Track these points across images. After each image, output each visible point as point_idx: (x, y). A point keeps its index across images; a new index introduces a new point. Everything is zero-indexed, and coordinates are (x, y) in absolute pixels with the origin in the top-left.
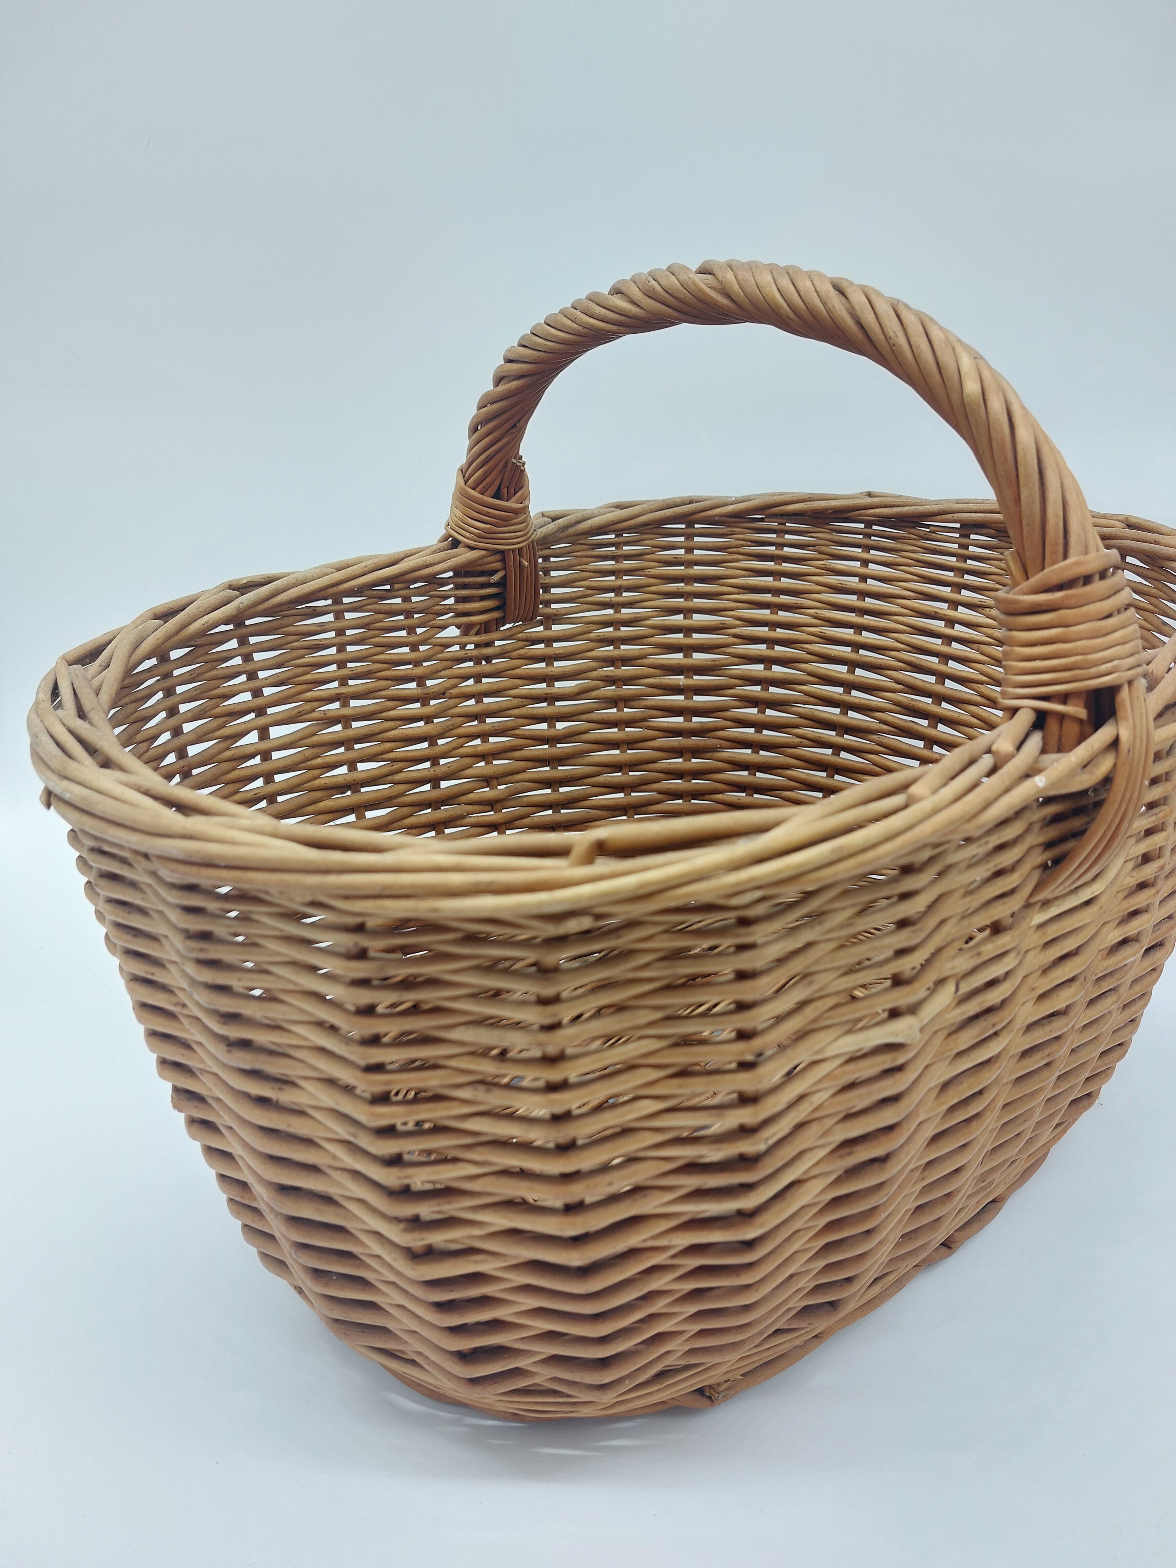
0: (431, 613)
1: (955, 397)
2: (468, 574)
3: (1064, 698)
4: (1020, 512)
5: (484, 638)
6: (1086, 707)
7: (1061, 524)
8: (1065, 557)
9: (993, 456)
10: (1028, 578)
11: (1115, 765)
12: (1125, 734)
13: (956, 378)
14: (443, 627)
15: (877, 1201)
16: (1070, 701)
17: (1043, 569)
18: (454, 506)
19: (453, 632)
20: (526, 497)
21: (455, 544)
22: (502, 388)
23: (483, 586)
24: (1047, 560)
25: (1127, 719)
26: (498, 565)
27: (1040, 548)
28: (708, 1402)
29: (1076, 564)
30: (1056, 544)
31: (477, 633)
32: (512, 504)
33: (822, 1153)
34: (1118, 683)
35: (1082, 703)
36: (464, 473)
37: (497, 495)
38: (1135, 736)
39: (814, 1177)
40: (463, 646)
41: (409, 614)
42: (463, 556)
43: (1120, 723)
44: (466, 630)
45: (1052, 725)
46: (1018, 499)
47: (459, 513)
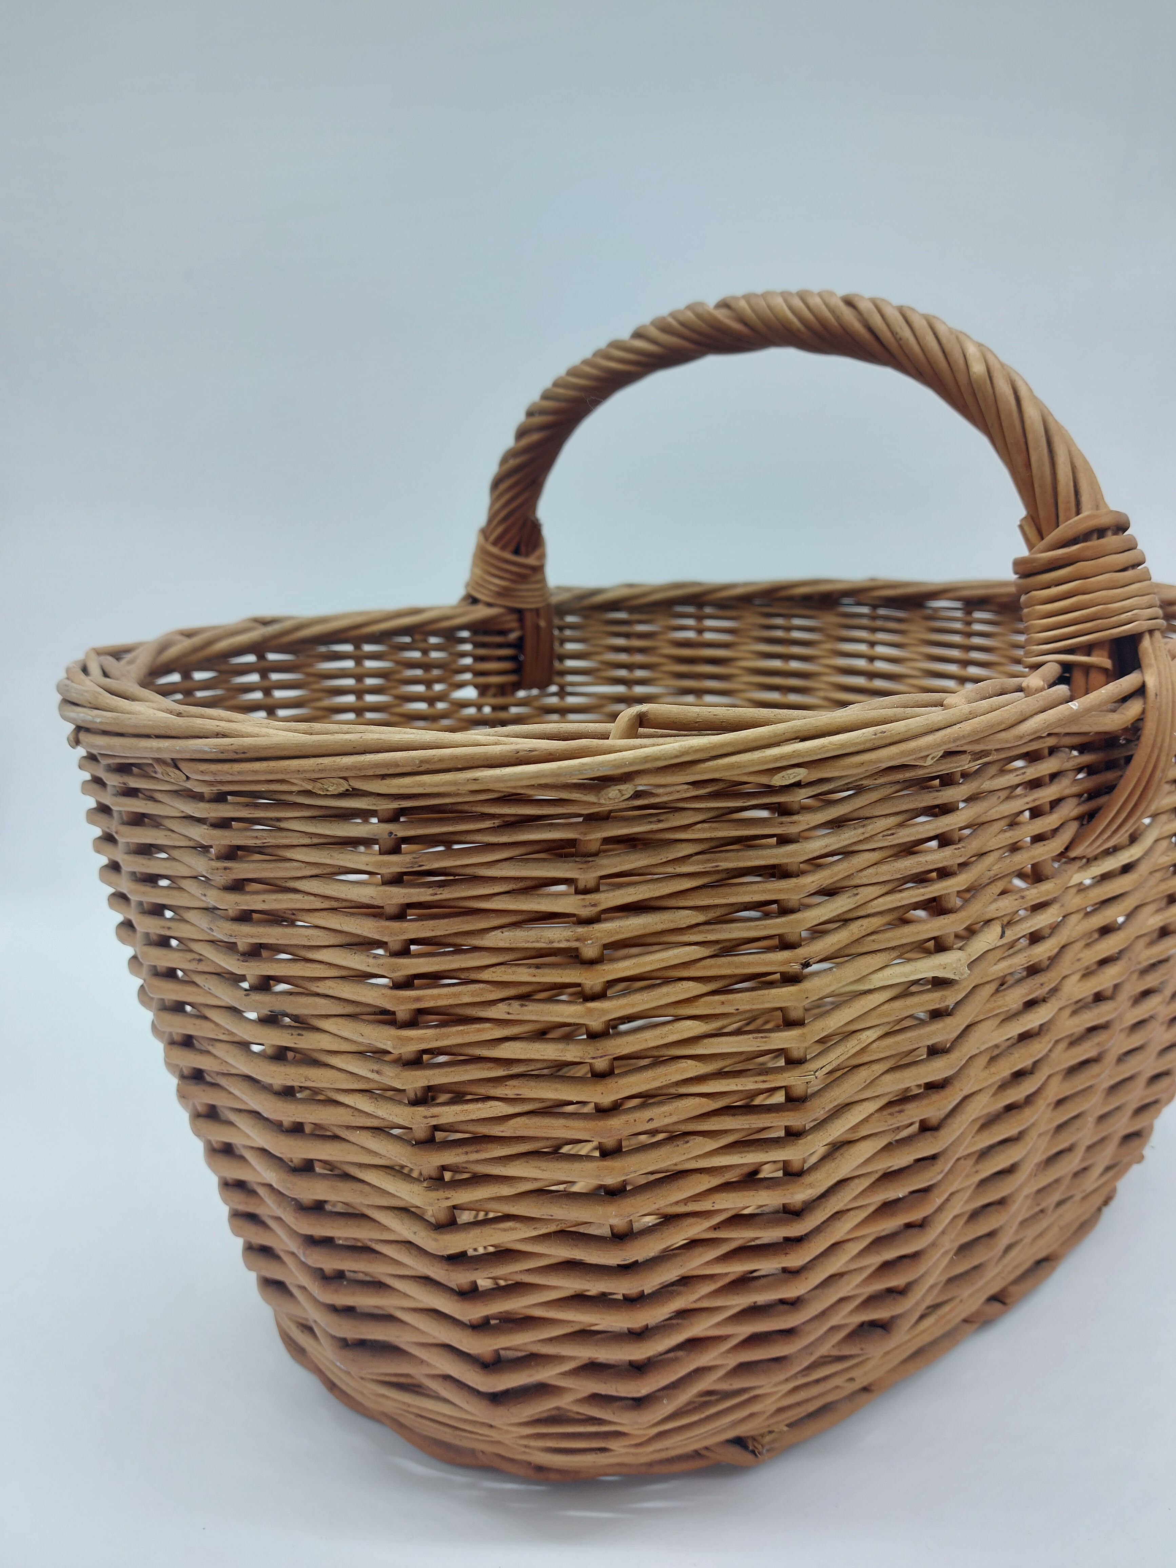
0: (450, 670)
1: (962, 379)
2: (486, 633)
3: (1088, 649)
4: (1031, 476)
5: (500, 701)
6: (1110, 657)
7: (1071, 484)
8: (1078, 513)
9: (1002, 427)
10: (1042, 539)
11: (1144, 712)
12: (1151, 681)
13: (961, 361)
14: (461, 685)
15: (931, 1179)
16: (1095, 652)
17: (1058, 526)
18: (474, 565)
19: (470, 693)
20: (542, 556)
21: (474, 601)
22: (525, 441)
23: (500, 646)
24: (1061, 518)
25: (1151, 666)
26: (514, 625)
27: (1053, 509)
28: (751, 1457)
29: (1088, 517)
30: (1068, 502)
31: (495, 696)
32: (531, 561)
33: (871, 1107)
34: (1140, 630)
35: (1106, 654)
36: (485, 532)
37: (517, 552)
38: (1160, 683)
39: (864, 1138)
40: (479, 707)
41: (427, 666)
42: (481, 612)
43: (1145, 670)
44: (483, 690)
45: (1078, 677)
46: (1028, 464)
47: (478, 572)
